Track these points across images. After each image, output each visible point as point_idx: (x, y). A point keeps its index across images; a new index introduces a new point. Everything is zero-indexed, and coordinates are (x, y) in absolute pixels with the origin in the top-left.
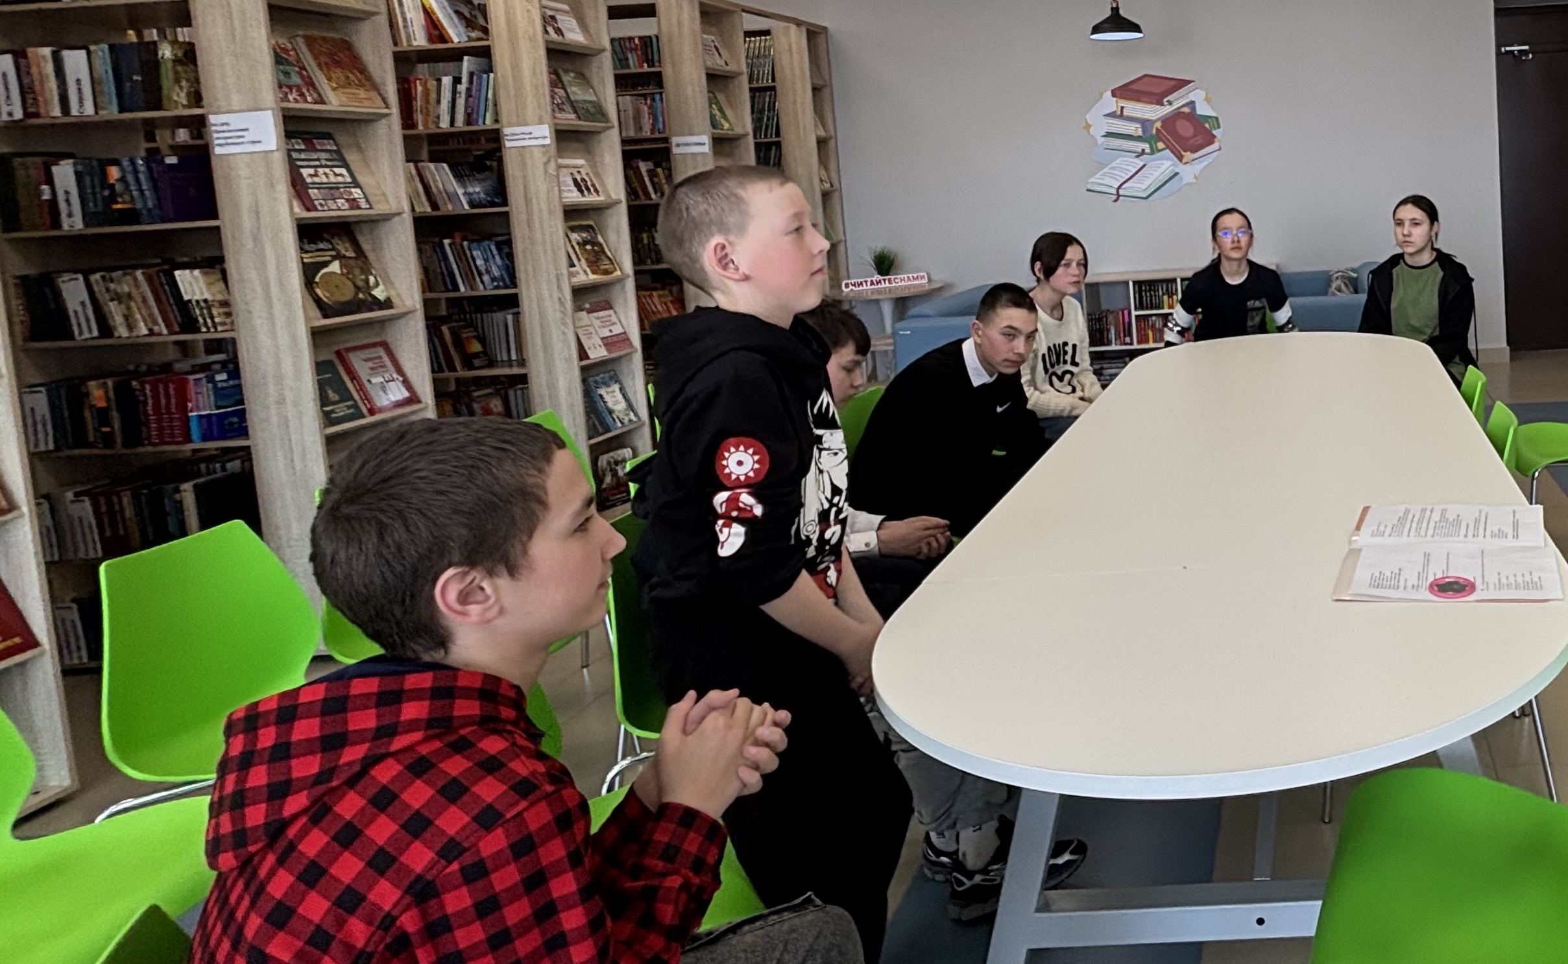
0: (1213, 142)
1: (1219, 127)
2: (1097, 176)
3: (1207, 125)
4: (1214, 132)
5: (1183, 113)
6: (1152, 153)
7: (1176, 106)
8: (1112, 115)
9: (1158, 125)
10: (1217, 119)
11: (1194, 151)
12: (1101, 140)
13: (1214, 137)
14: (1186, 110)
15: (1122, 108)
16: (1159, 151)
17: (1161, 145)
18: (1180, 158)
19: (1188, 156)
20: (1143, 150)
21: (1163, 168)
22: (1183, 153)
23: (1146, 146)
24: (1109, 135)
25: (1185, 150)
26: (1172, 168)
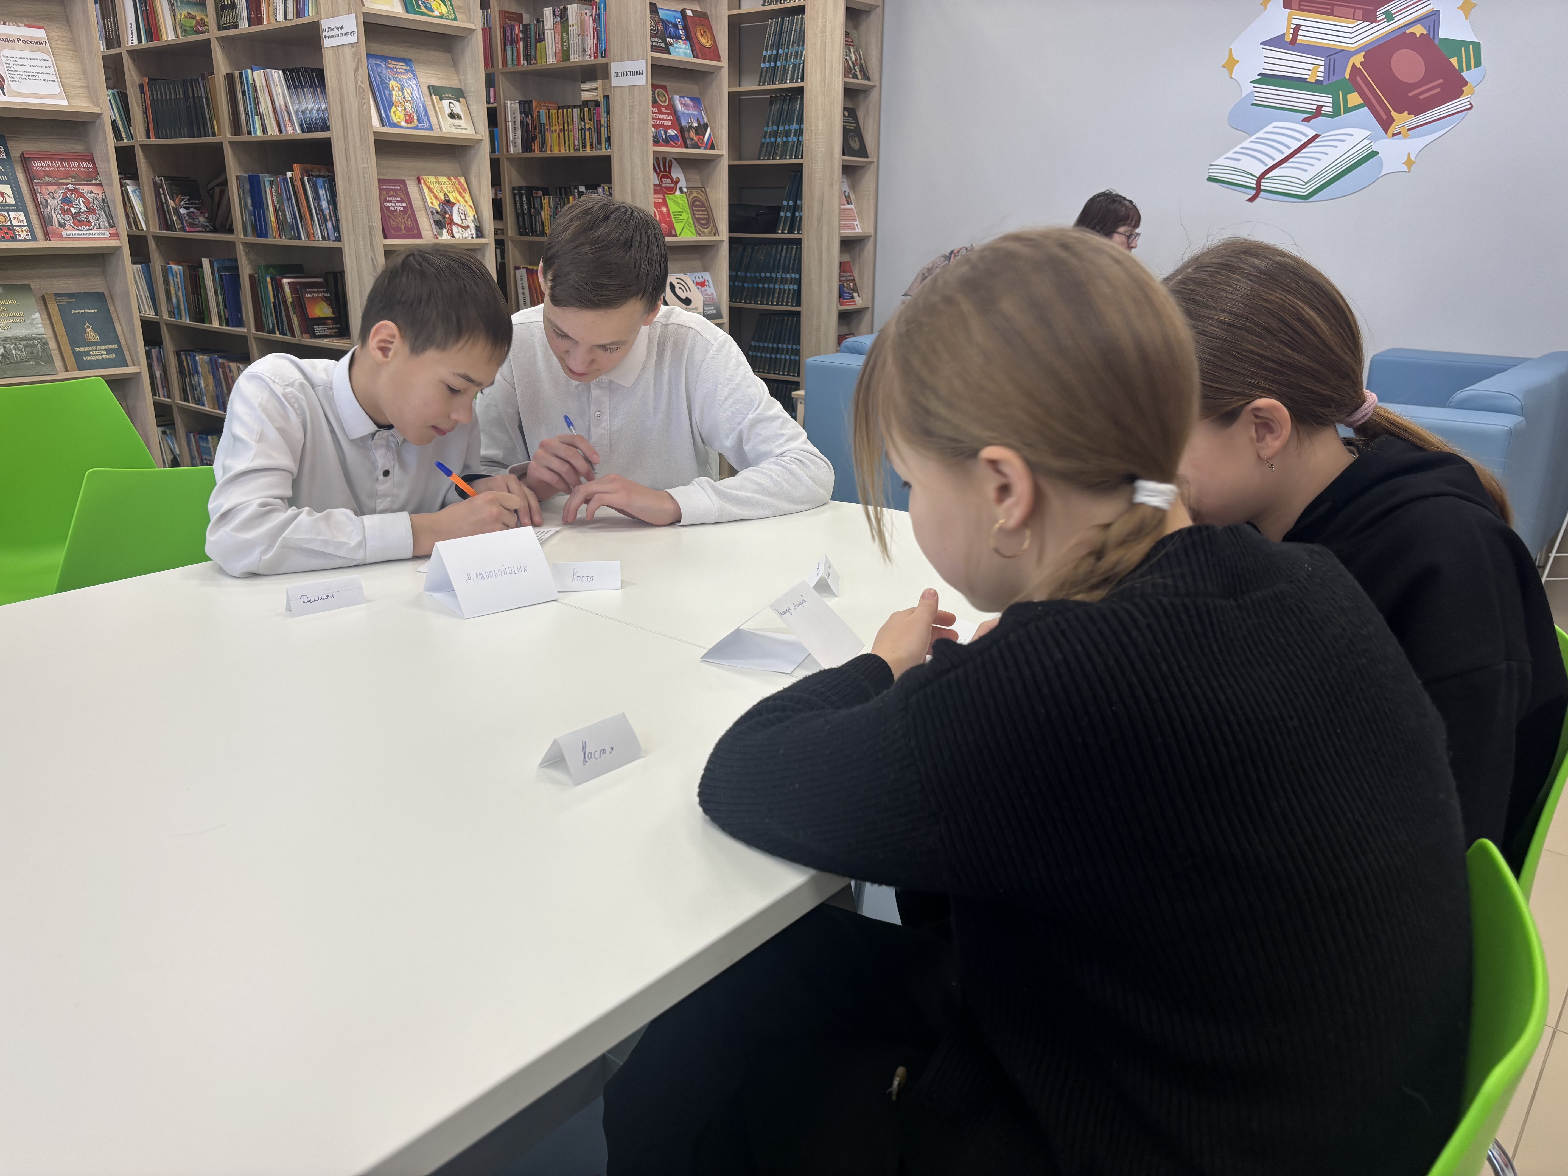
0: (1458, 94)
1: (1478, 64)
2: (1230, 154)
3: (1454, 61)
4: (1465, 74)
5: (1414, 34)
6: (1336, 113)
7: (1400, 21)
8: (1276, 42)
9: (1358, 59)
10: (1477, 46)
11: (1416, 109)
12: (1248, 88)
13: (1465, 83)
14: (1419, 30)
15: (1298, 28)
16: (1348, 110)
17: (1354, 99)
18: (1386, 123)
19: (1402, 120)
20: (1319, 107)
21: (1350, 142)
22: (1394, 114)
23: (1326, 101)
24: (1265, 79)
25: (1400, 112)
26: (1366, 142)
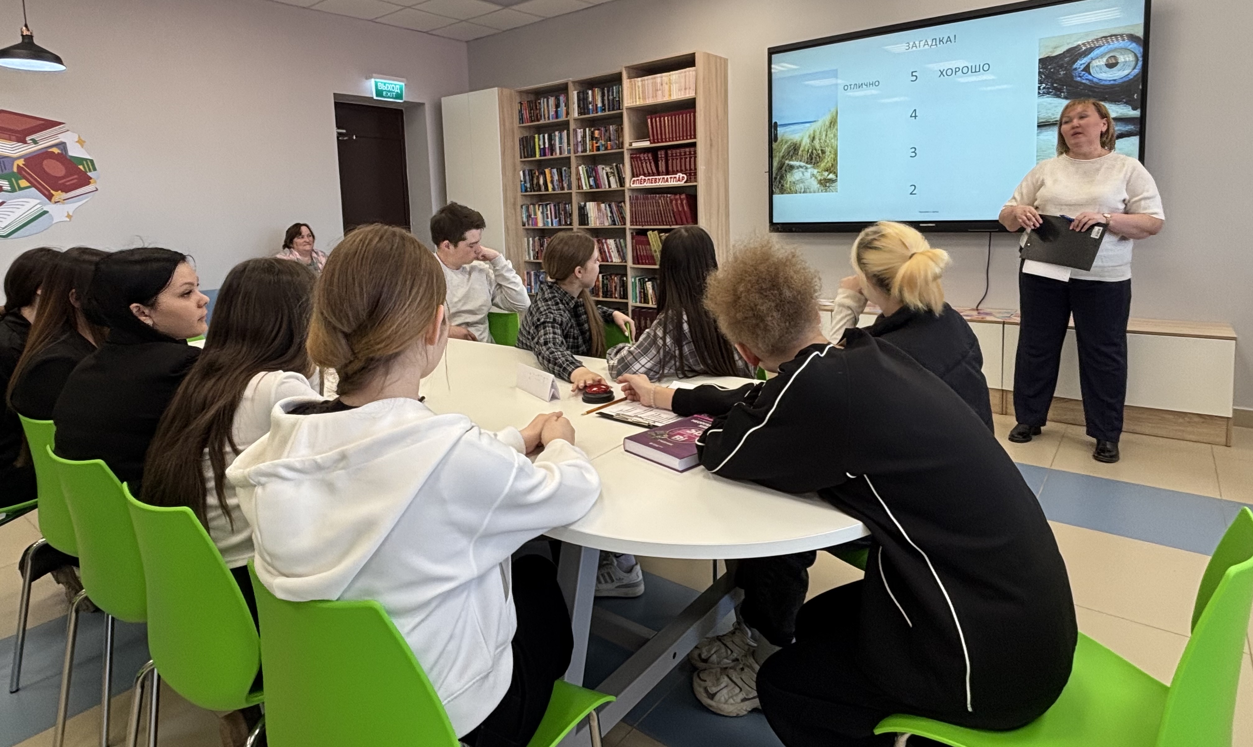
1: (95, 169)
3: (81, 167)
4: (89, 174)
5: (53, 153)
6: (13, 190)
7: (42, 145)
9: (21, 162)
10: (93, 161)
11: (66, 190)
13: (90, 178)
14: (56, 150)
16: (21, 189)
17: (23, 183)
18: (50, 197)
19: (58, 195)
21: (28, 206)
22: (52, 192)
23: (4, 184)
25: (56, 190)
26: (39, 206)
